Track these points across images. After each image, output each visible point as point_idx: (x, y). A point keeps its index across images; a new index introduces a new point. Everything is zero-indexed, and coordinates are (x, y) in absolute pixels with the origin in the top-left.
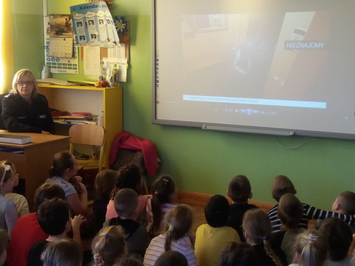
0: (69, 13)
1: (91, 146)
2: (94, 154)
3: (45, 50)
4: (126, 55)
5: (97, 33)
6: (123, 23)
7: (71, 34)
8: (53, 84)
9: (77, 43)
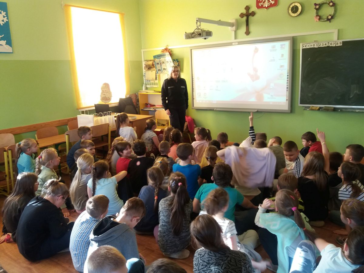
0: (153, 59)
1: (165, 120)
2: (167, 124)
3: (144, 77)
5: (166, 68)
6: (177, 62)
7: (154, 69)
8: (147, 92)
9: (157, 73)
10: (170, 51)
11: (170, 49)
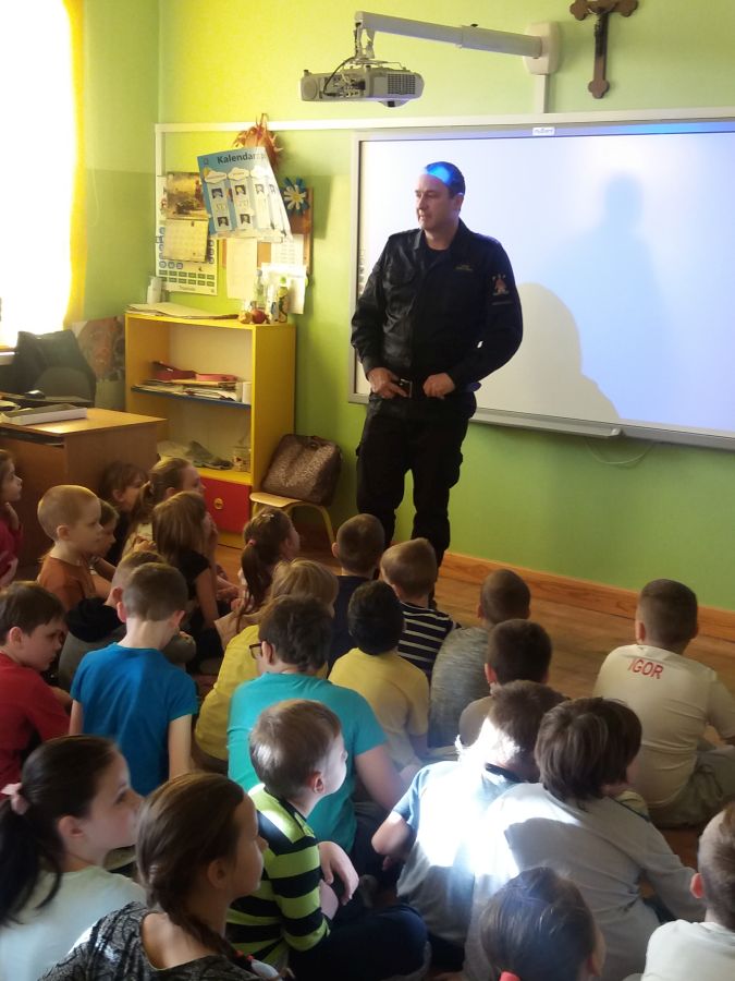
0: (196, 169)
3: (157, 245)
4: (305, 258)
5: (250, 212)
6: (302, 191)
7: (204, 212)
9: (214, 232)
10: (273, 140)
11: (272, 133)
